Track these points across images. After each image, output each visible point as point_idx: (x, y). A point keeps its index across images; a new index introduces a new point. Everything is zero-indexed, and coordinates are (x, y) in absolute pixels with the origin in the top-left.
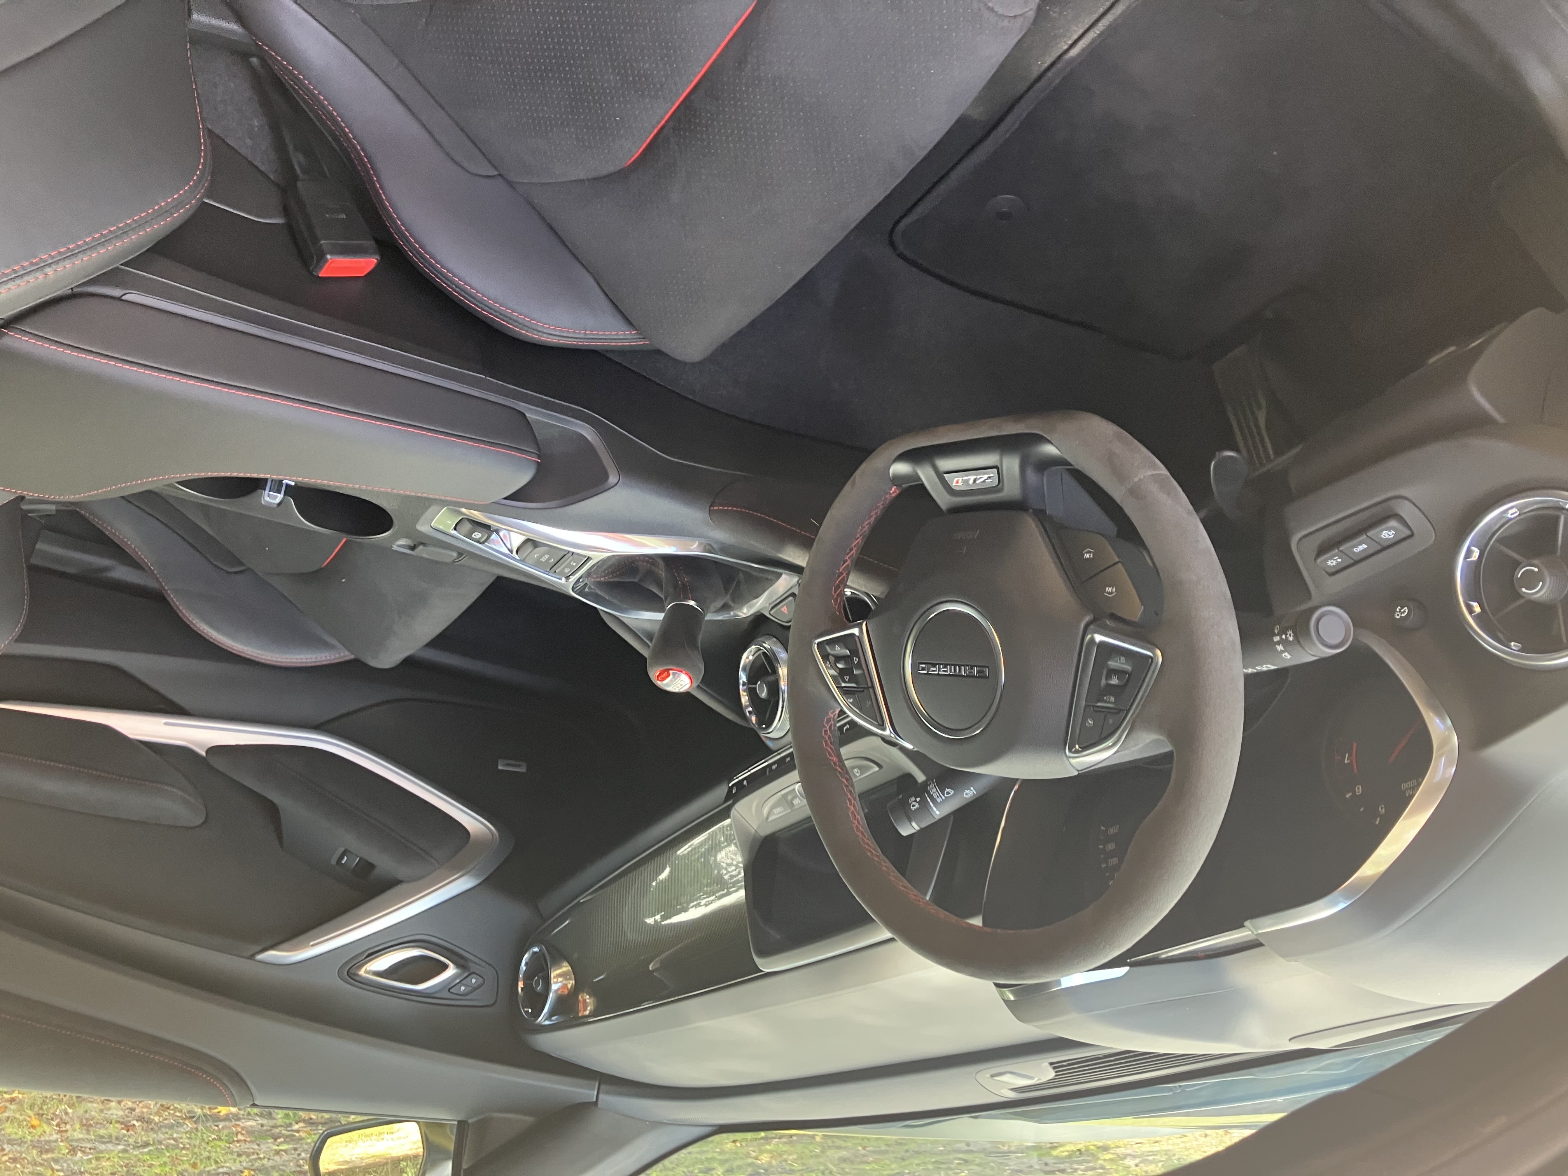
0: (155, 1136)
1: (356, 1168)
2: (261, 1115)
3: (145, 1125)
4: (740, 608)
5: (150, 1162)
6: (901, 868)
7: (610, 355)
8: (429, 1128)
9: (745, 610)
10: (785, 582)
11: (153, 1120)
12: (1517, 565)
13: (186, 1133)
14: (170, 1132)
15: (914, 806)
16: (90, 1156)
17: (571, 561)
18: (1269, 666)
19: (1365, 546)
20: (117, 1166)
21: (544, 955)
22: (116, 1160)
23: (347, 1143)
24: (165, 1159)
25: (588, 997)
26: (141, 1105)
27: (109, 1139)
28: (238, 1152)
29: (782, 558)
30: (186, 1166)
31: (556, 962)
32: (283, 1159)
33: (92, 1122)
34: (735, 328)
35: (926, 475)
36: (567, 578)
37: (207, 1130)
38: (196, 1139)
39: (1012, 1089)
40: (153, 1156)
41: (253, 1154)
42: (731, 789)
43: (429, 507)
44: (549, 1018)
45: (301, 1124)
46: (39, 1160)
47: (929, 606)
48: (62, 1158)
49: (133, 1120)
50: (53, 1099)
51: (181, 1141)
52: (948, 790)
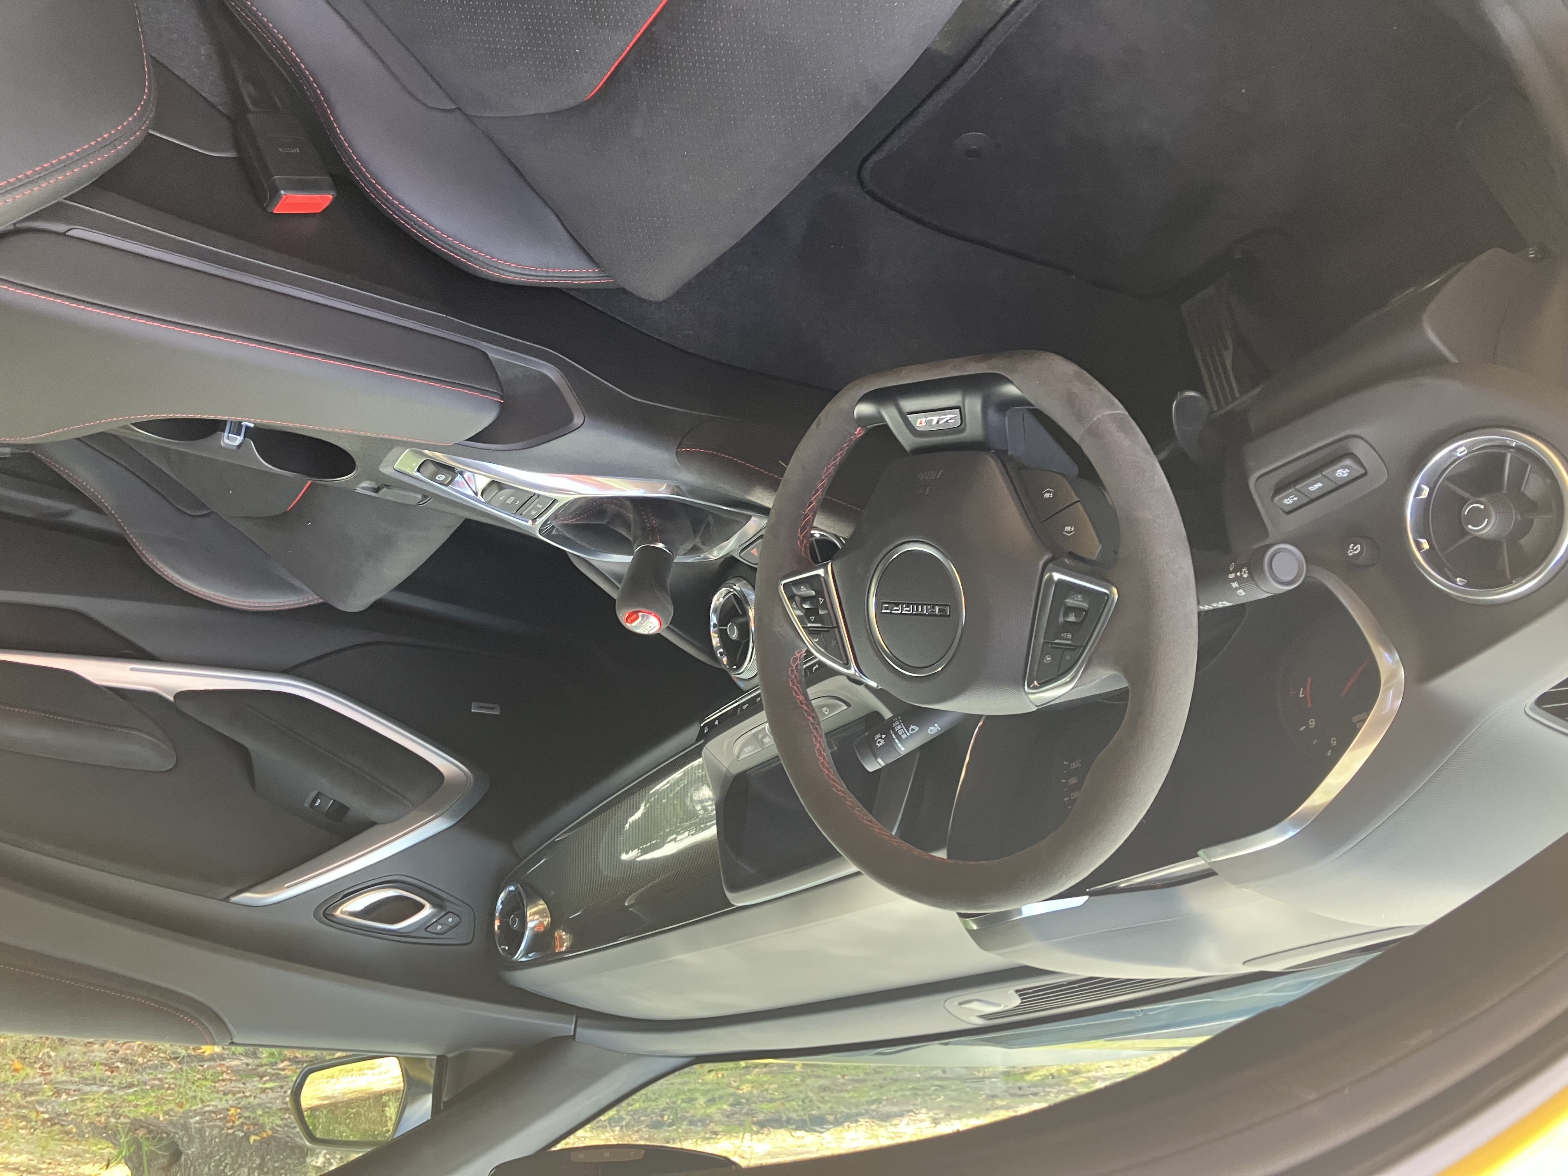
0: (139, 1077)
1: (339, 1103)
2: (246, 1055)
3: (129, 1067)
4: (710, 551)
5: (135, 1102)
6: (868, 805)
7: (573, 293)
8: (408, 1064)
9: (715, 553)
10: (755, 524)
11: (137, 1061)
12: (1464, 502)
13: (171, 1073)
14: (155, 1073)
15: (879, 742)
16: (75, 1098)
17: (537, 504)
18: (1224, 602)
19: (1320, 485)
20: (102, 1107)
21: (519, 893)
22: (101, 1101)
23: (329, 1079)
24: (150, 1099)
25: (564, 933)
26: (124, 1047)
27: (94, 1081)
28: (224, 1091)
29: (750, 501)
30: (172, 1106)
31: (532, 901)
32: (269, 1097)
33: (76, 1065)
34: (699, 267)
35: (889, 415)
36: (534, 520)
37: (192, 1071)
38: (181, 1079)
39: (981, 1016)
40: (138, 1097)
41: (239, 1092)
42: (702, 728)
43: (391, 449)
44: (526, 954)
45: (286, 1063)
46: (23, 1103)
47: (892, 547)
48: (46, 1101)
49: (117, 1062)
50: (35, 1043)
51: (167, 1081)
52: (912, 727)
